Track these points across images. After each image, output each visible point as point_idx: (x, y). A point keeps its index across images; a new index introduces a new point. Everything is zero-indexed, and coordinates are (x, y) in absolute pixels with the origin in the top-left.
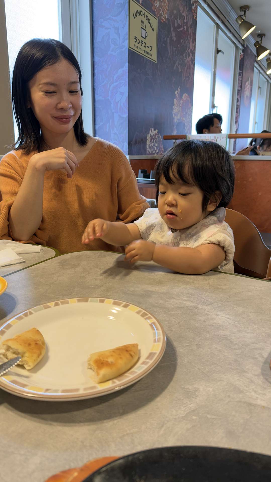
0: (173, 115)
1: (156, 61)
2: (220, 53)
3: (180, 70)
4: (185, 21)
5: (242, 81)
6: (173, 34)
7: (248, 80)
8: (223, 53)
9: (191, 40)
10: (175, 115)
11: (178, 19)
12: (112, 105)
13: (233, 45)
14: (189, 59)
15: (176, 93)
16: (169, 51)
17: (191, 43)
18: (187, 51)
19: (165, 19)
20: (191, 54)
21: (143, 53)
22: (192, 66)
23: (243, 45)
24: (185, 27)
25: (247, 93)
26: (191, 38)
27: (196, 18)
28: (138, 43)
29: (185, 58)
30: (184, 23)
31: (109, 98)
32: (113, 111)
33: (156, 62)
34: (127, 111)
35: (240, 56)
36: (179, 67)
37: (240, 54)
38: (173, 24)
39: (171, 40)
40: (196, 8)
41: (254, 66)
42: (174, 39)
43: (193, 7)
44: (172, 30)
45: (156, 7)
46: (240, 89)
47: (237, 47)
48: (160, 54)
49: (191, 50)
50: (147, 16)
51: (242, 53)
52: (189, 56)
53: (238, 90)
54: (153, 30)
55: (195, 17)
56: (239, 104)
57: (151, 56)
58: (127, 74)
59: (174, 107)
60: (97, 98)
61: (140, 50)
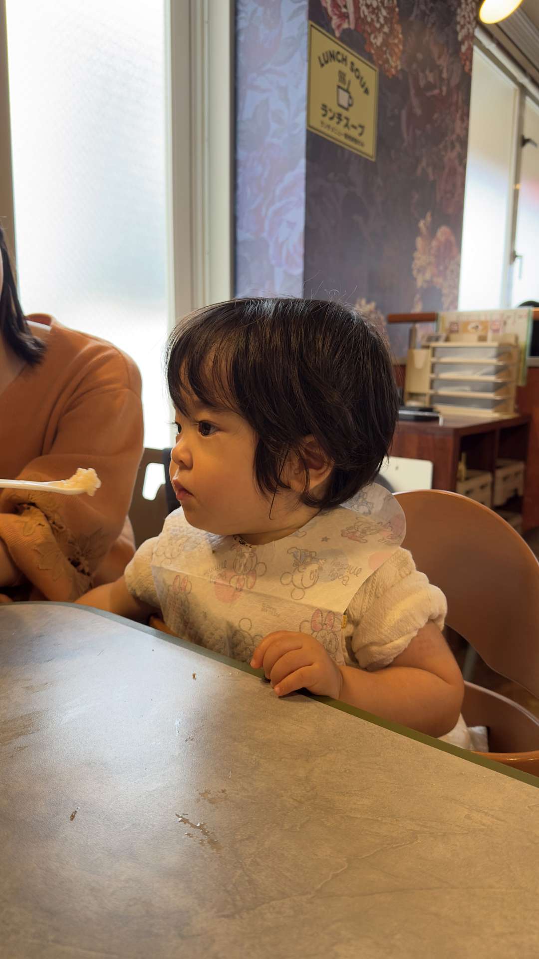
0: (415, 273)
1: (372, 157)
2: (528, 146)
3: (431, 177)
4: (445, 75)
6: (415, 102)
8: (535, 144)
9: (458, 116)
10: (419, 271)
11: (427, 72)
12: (271, 251)
14: (453, 155)
15: (422, 224)
16: (405, 136)
17: (458, 123)
18: (447, 138)
19: (397, 71)
20: (458, 146)
21: (342, 138)
22: (460, 169)
24: (444, 89)
26: (457, 111)
27: (471, 70)
28: (331, 118)
29: (443, 153)
30: (442, 79)
31: (265, 235)
32: (273, 262)
33: (373, 160)
34: (300, 260)
36: (430, 170)
38: (416, 80)
39: (411, 114)
40: (470, 50)
42: (418, 111)
43: (464, 48)
44: (412, 92)
45: (375, 46)
48: (381, 142)
49: (458, 136)
50: (352, 64)
52: (453, 147)
54: (366, 91)
55: (467, 69)
57: (362, 145)
58: (302, 183)
59: (417, 254)
60: (242, 235)
61: (335, 133)
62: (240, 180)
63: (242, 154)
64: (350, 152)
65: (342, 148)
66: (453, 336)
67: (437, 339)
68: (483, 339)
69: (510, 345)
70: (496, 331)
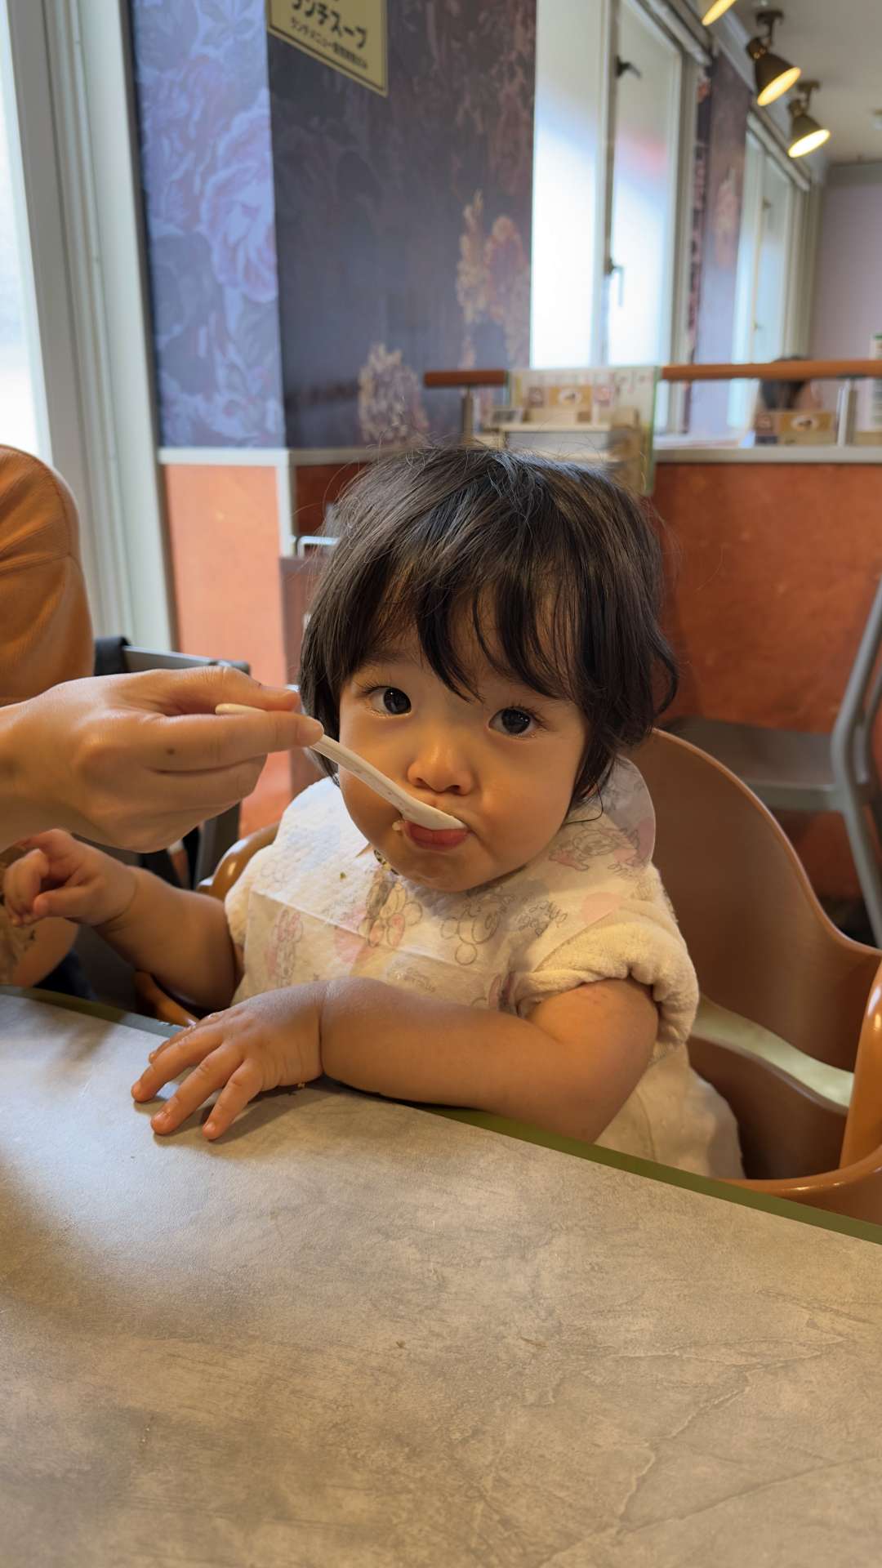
0: (461, 297)
1: (381, 89)
2: (627, 76)
3: (480, 128)
5: (706, 178)
7: (726, 176)
8: (638, 74)
9: (519, 17)
10: (467, 295)
12: (216, 258)
13: (672, 49)
14: (512, 88)
15: (468, 212)
16: (435, 53)
17: (519, 29)
18: (502, 58)
20: (520, 72)
21: (329, 52)
22: (524, 115)
23: (708, 51)
25: (723, 222)
26: (517, 9)
28: (309, 14)
29: (497, 85)
31: (202, 228)
32: (222, 278)
33: (384, 94)
34: (270, 277)
35: (700, 89)
36: (477, 116)
37: (696, 84)
39: (442, 12)
41: (745, 128)
42: (454, 7)
46: (699, 205)
47: (686, 57)
48: (396, 60)
49: (520, 56)
51: (705, 79)
52: (513, 75)
53: (696, 212)
56: (697, 258)
57: (365, 66)
58: (266, 135)
59: (463, 266)
60: (159, 228)
61: (318, 41)
62: (147, 125)
63: (147, 74)
64: (345, 77)
65: (331, 70)
66: (535, 412)
67: (510, 417)
68: (584, 417)
69: (628, 427)
70: (605, 403)
